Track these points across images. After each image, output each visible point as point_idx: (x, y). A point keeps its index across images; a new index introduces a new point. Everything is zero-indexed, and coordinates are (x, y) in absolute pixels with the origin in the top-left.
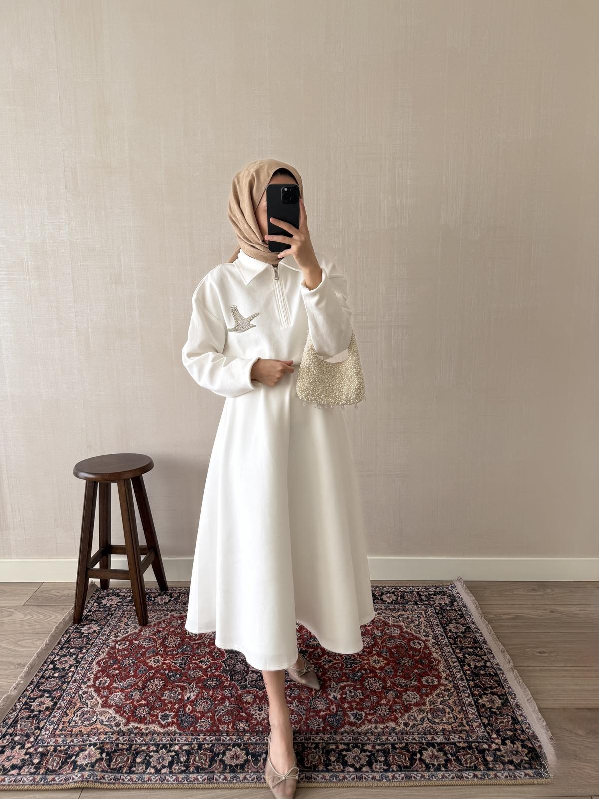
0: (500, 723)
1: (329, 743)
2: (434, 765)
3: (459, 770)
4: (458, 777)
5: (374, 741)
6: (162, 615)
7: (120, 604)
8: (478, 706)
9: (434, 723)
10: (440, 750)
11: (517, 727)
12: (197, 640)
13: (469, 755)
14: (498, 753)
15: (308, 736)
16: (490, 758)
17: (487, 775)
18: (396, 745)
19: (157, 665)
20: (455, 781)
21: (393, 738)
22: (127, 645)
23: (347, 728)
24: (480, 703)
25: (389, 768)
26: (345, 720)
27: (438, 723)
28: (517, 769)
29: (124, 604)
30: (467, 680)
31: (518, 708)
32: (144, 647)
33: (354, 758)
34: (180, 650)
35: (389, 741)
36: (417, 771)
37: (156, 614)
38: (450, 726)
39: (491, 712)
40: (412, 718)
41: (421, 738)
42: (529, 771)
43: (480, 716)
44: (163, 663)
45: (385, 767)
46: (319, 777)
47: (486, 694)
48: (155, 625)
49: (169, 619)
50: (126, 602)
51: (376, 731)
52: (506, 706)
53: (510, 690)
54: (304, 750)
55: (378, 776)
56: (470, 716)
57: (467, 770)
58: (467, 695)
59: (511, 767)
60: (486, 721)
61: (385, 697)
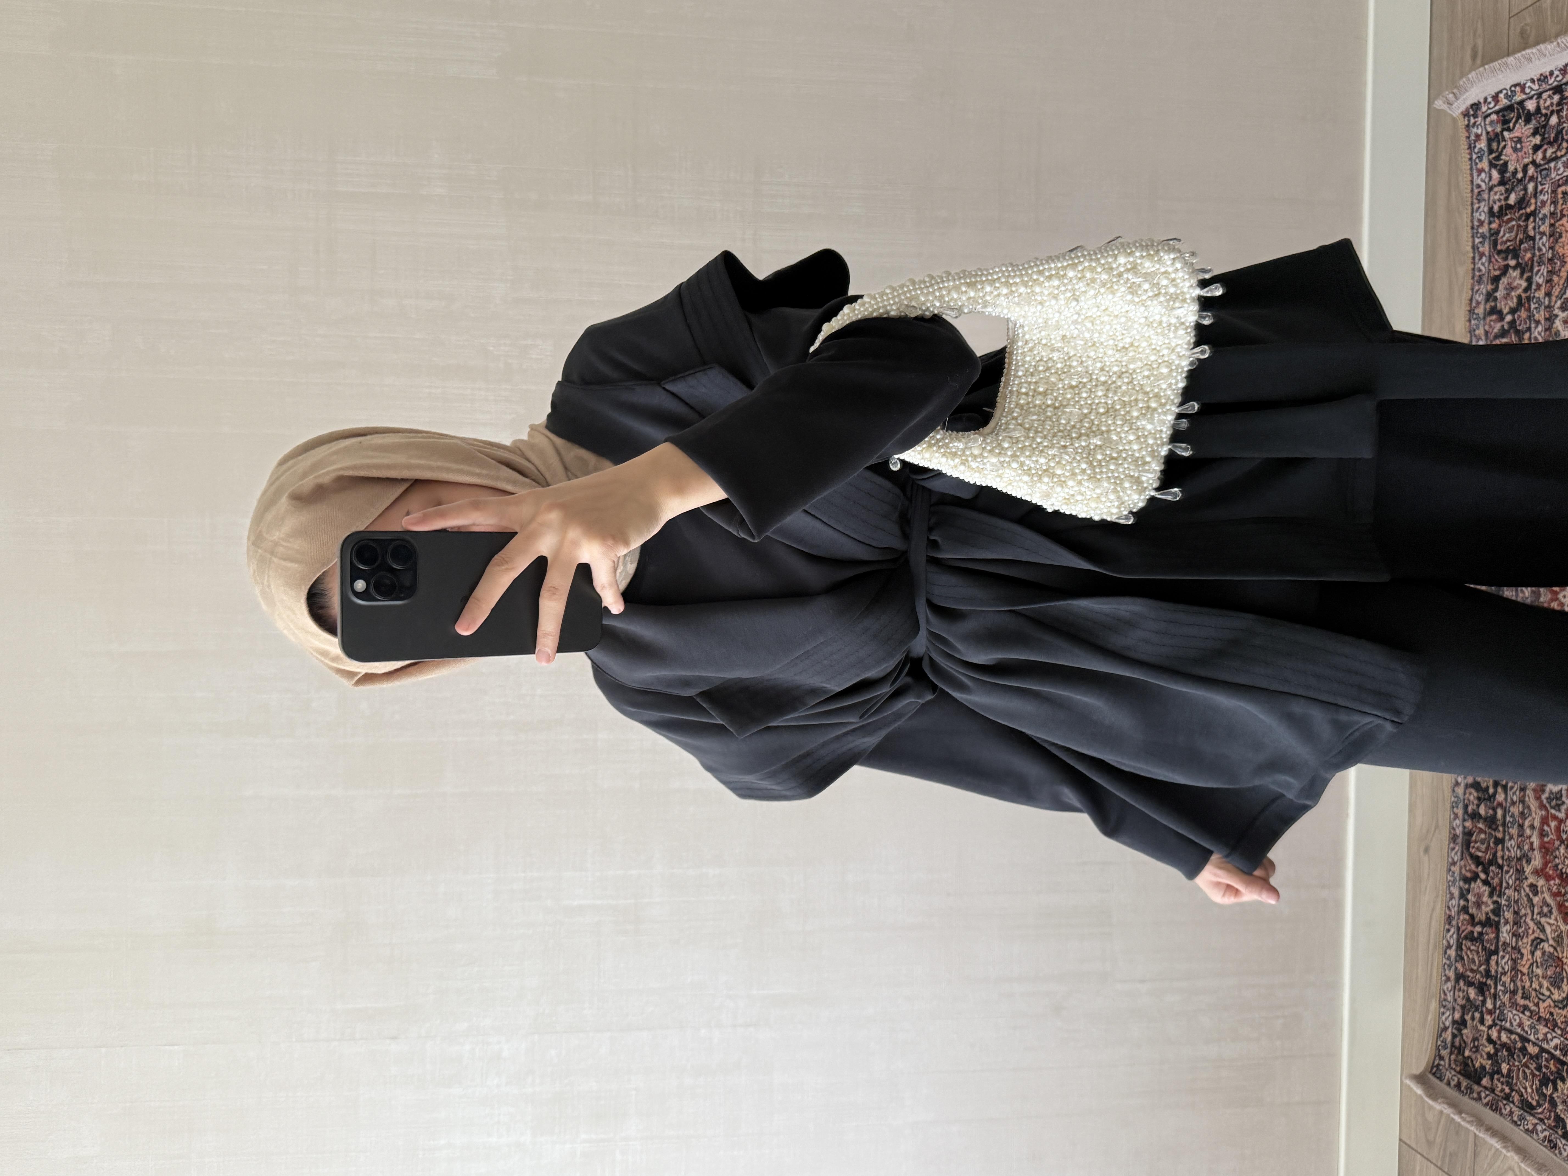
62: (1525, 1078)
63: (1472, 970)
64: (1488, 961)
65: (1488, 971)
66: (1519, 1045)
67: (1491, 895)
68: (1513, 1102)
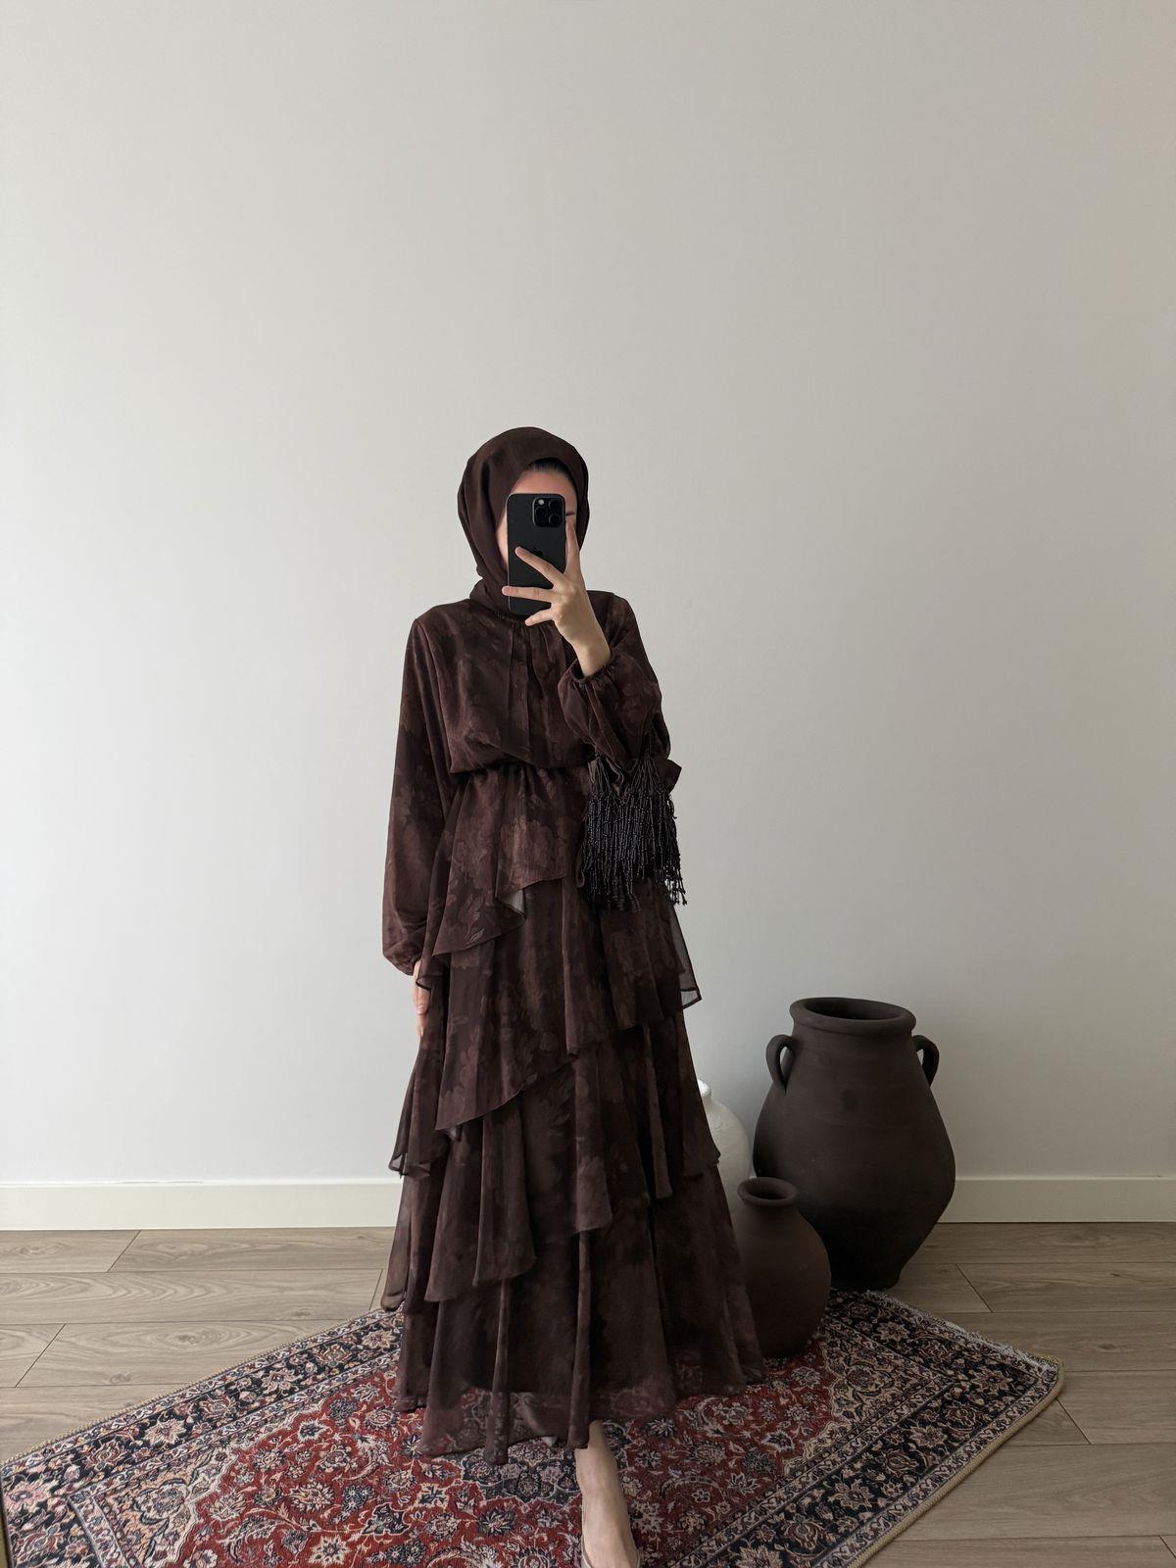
0: (936, 1352)
1: (795, 1501)
2: (941, 1446)
3: (972, 1435)
4: (981, 1444)
5: (843, 1461)
6: (213, 1462)
7: (62, 1491)
8: (891, 1345)
9: (873, 1394)
10: (924, 1423)
11: (957, 1348)
12: (361, 1467)
13: (958, 1412)
14: (978, 1390)
15: (758, 1508)
16: (980, 1402)
17: (1003, 1421)
18: (873, 1449)
19: (341, 1555)
20: (987, 1450)
21: (859, 1444)
22: (215, 1557)
23: (788, 1465)
24: (885, 1341)
25: (905, 1484)
26: (771, 1456)
27: (879, 1392)
28: (1017, 1398)
29: (77, 1485)
30: (837, 1318)
31: (929, 1325)
32: (263, 1541)
33: (853, 1499)
34: (352, 1504)
35: (859, 1451)
36: (935, 1466)
37: (193, 1466)
38: (894, 1388)
39: (913, 1344)
40: (843, 1402)
41: (886, 1421)
42: (1029, 1393)
43: (907, 1356)
44: (352, 1545)
45: (899, 1486)
46: (845, 1552)
47: (876, 1326)
48: (220, 1486)
49: (242, 1460)
50: (75, 1481)
51: (826, 1445)
52: (914, 1330)
53: (894, 1307)
54: (780, 1532)
55: (905, 1500)
56: (899, 1362)
57: (979, 1430)
58: (861, 1338)
59: (1011, 1398)
60: (918, 1359)
61: (778, 1396)
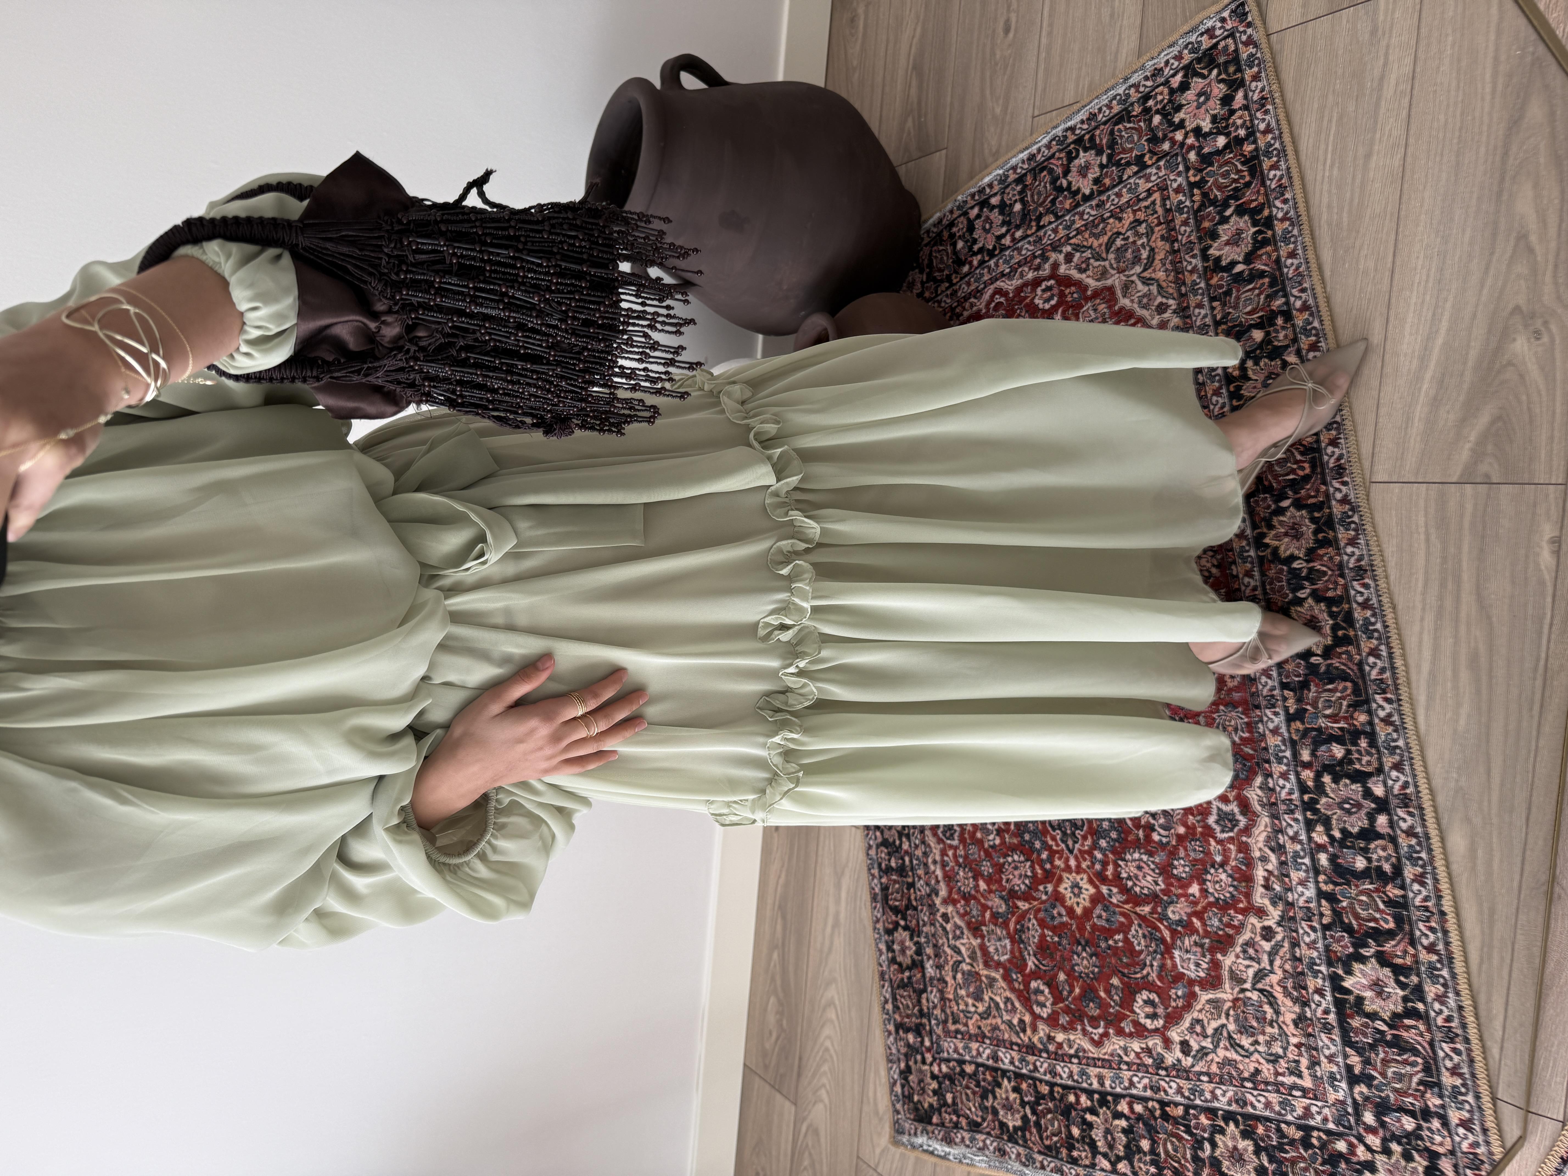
8: (1099, 187)
19: (1084, 885)
24: (1093, 190)
27: (1152, 250)
31: (1093, 116)
32: (1043, 937)
39: (1110, 160)
40: (1145, 301)
47: (1070, 184)
52: (1091, 140)
53: (1053, 143)
56: (1126, 196)
60: (1130, 171)
62: (968, 1100)
63: (908, 1016)
64: (919, 1002)
65: (921, 1011)
66: (958, 1069)
67: (911, 939)
68: (962, 1128)
